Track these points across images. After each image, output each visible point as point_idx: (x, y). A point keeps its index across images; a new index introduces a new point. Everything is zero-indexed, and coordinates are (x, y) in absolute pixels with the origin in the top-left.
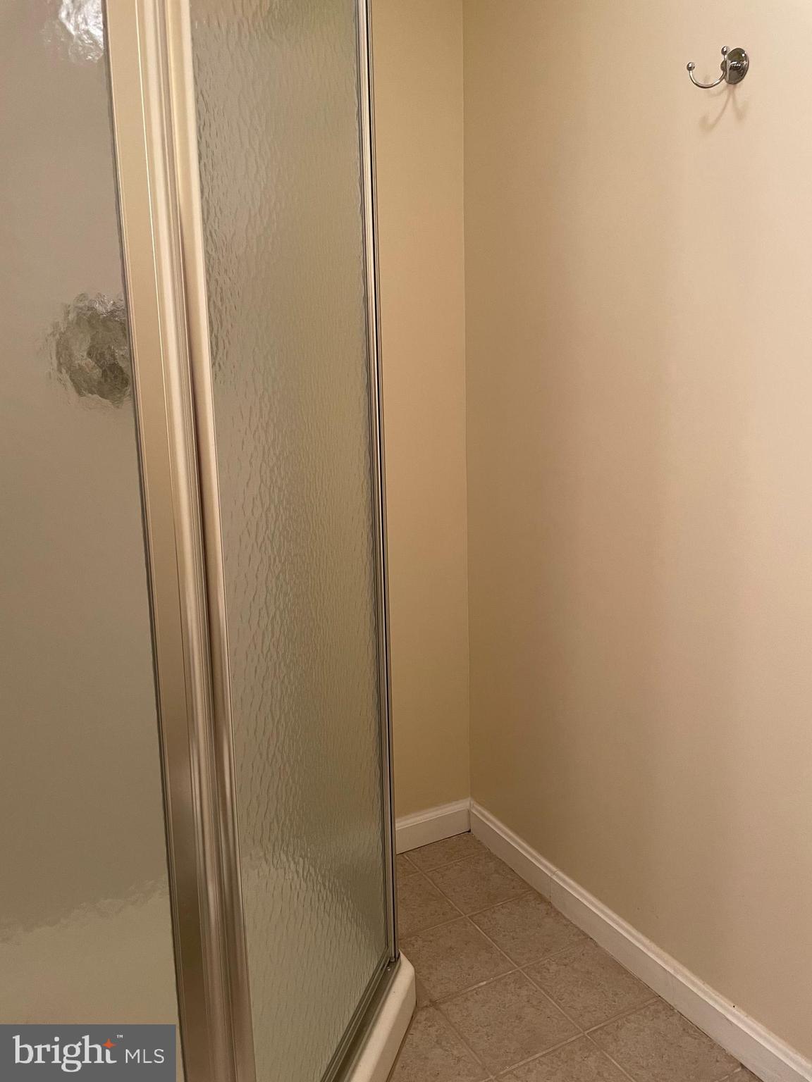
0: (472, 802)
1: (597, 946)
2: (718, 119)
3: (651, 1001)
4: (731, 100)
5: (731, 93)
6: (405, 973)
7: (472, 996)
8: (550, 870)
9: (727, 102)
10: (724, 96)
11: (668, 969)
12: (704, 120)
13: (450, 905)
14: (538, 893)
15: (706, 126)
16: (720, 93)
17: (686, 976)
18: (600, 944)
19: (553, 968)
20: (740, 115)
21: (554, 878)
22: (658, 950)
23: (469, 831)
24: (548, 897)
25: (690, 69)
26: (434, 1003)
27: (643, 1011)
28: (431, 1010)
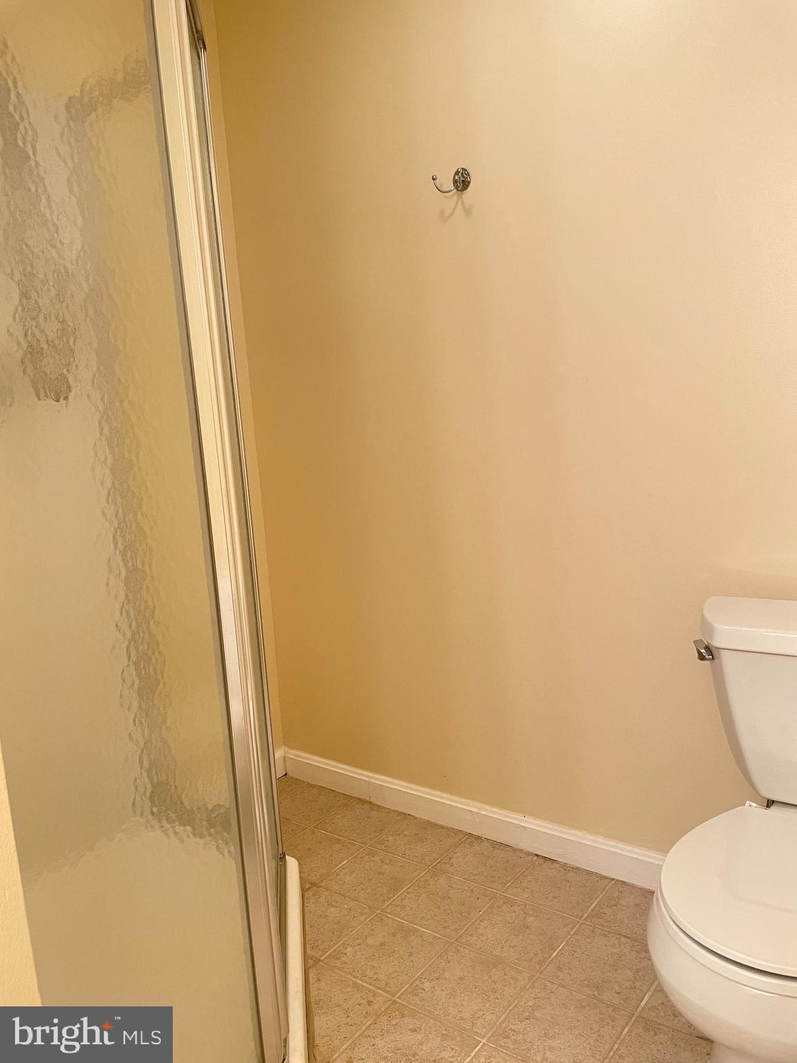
0: (286, 749)
1: (416, 818)
2: (452, 213)
3: (465, 838)
4: (460, 202)
5: (460, 197)
6: (292, 864)
7: (341, 872)
8: (367, 776)
9: (457, 202)
10: (455, 198)
11: (473, 810)
12: (442, 213)
13: (294, 824)
14: (359, 799)
15: (444, 217)
16: (452, 196)
17: (488, 810)
18: (416, 815)
19: (391, 839)
20: (468, 212)
21: (372, 781)
22: (464, 800)
23: (286, 774)
24: (368, 799)
25: (434, 179)
26: (313, 884)
27: (462, 845)
28: (314, 888)
